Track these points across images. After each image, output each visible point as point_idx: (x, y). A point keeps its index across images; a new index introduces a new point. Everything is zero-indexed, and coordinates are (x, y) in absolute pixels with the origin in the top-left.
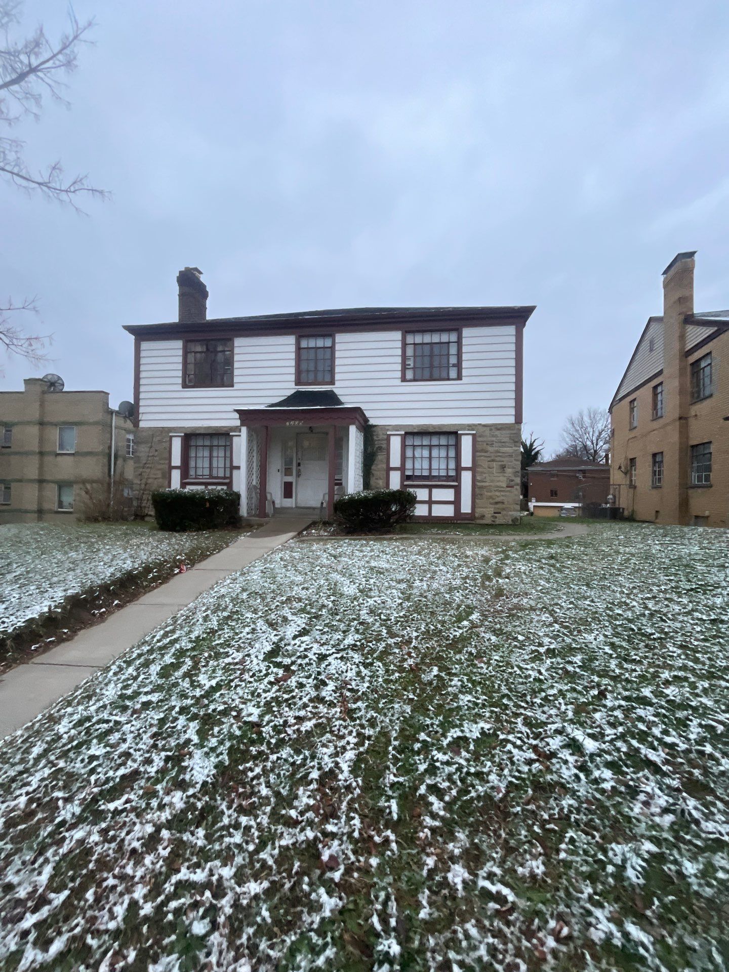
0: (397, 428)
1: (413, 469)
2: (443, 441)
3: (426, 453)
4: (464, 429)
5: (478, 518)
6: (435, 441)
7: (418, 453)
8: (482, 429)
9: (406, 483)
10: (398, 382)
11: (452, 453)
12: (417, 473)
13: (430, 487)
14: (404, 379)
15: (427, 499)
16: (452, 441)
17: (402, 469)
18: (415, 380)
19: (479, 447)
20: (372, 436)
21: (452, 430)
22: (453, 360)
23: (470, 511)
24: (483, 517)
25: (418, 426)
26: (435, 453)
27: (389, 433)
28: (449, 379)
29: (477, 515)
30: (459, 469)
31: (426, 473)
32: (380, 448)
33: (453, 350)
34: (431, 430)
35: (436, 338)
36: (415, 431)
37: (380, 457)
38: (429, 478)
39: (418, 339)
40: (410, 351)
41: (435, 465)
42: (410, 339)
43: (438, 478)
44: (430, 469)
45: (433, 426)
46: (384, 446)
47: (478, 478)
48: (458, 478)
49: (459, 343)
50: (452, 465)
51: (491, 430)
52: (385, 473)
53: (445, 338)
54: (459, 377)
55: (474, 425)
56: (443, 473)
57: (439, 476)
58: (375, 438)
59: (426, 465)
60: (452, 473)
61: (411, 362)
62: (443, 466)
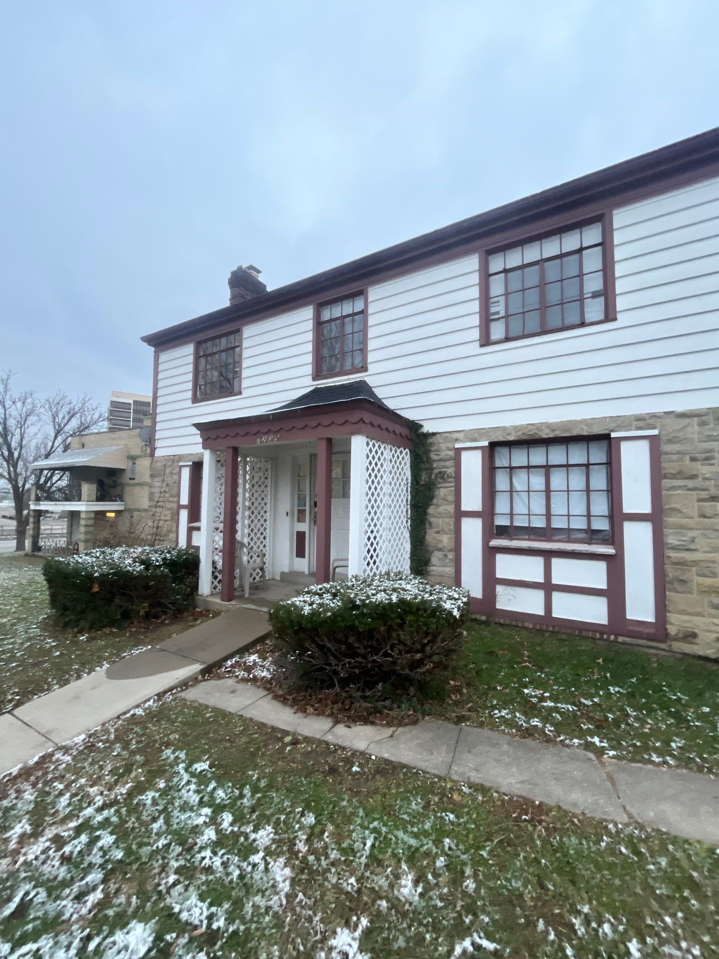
0: (474, 434)
1: (512, 515)
2: (577, 455)
3: (538, 481)
4: (627, 427)
5: (676, 639)
6: (557, 455)
7: (520, 481)
8: (674, 425)
9: (495, 543)
10: (475, 348)
11: (599, 481)
12: (519, 522)
13: (548, 555)
14: (486, 341)
15: (540, 579)
16: (598, 455)
17: (487, 513)
18: (507, 339)
19: (668, 466)
20: (427, 452)
21: (597, 430)
22: (594, 283)
23: (650, 618)
24: (689, 637)
25: (516, 428)
26: (558, 480)
27: (457, 446)
28: (583, 324)
29: (672, 630)
30: (616, 516)
31: (539, 523)
32: (442, 475)
33: (592, 261)
34: (545, 434)
35: (551, 248)
36: (511, 438)
37: (444, 492)
38: (546, 533)
39: (514, 259)
40: (497, 287)
41: (558, 507)
42: (497, 264)
43: (568, 534)
44: (548, 515)
45: (548, 426)
46: (451, 471)
47: (671, 540)
48: (614, 537)
49: (606, 245)
50: (600, 506)
51: (703, 424)
52: (451, 521)
53: (571, 242)
54: (610, 315)
55: (654, 416)
56: (579, 524)
57: (569, 530)
58: (433, 456)
59: (539, 507)
60: (602, 525)
61: (499, 308)
62: (578, 507)
